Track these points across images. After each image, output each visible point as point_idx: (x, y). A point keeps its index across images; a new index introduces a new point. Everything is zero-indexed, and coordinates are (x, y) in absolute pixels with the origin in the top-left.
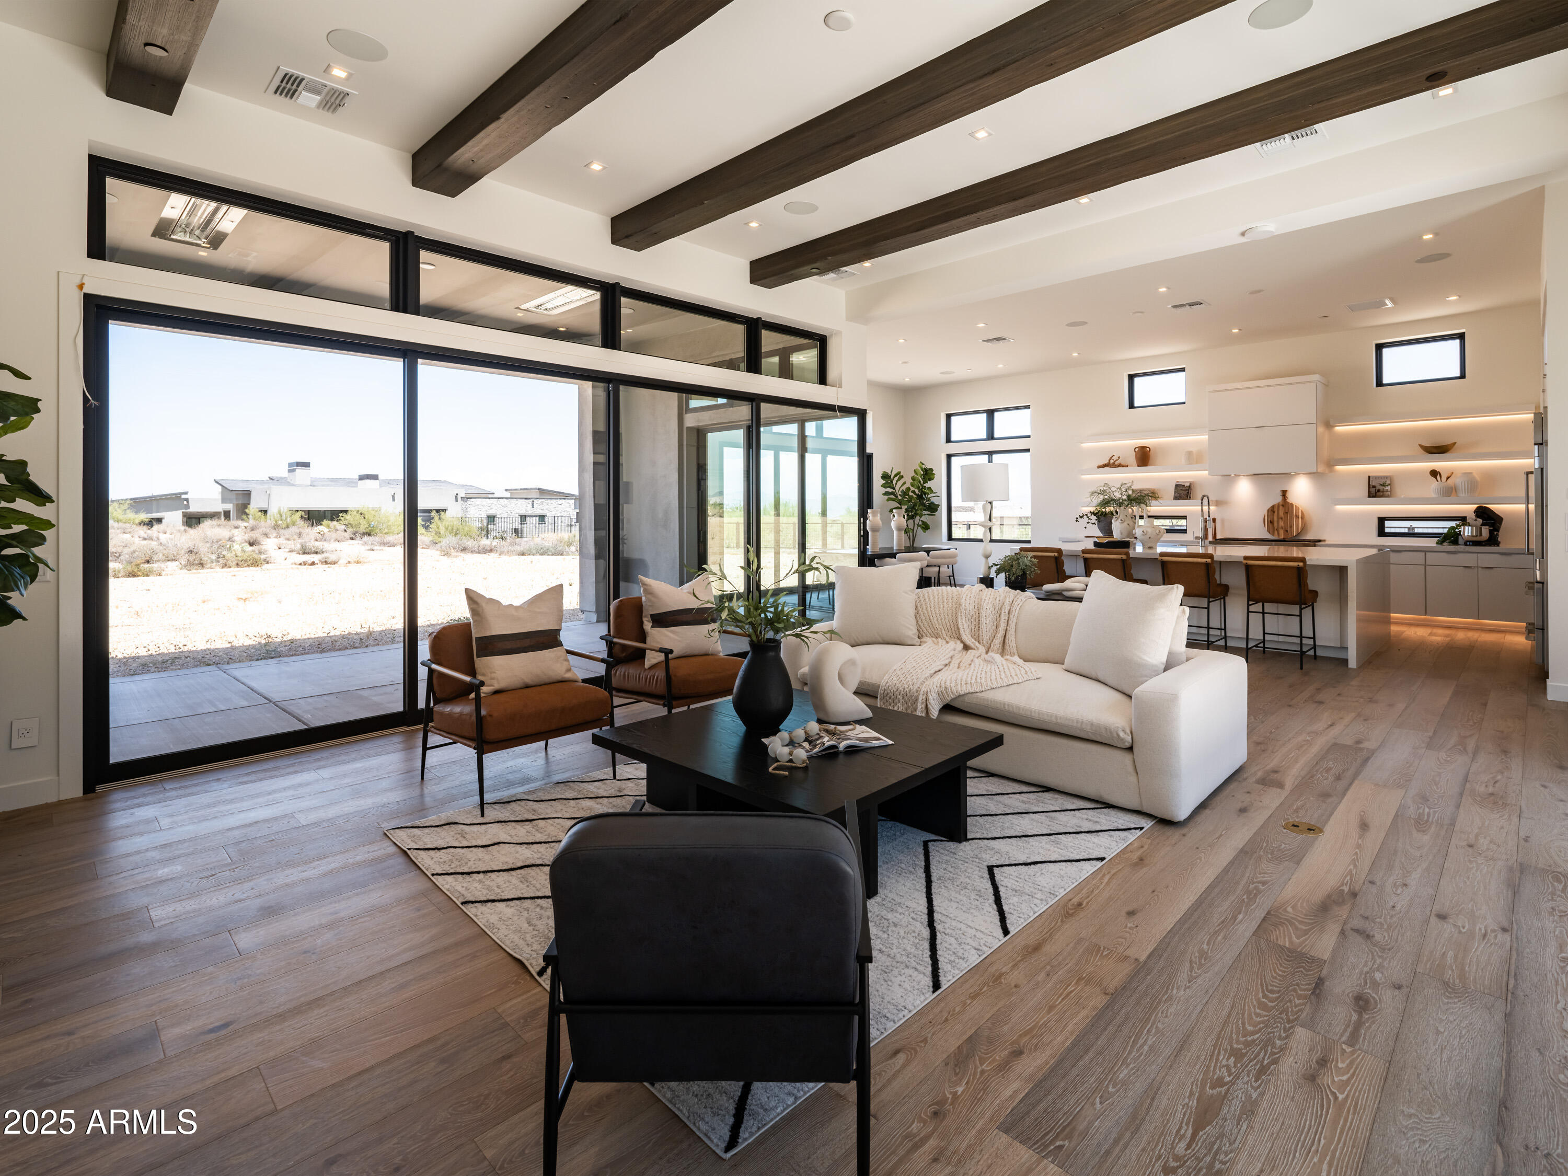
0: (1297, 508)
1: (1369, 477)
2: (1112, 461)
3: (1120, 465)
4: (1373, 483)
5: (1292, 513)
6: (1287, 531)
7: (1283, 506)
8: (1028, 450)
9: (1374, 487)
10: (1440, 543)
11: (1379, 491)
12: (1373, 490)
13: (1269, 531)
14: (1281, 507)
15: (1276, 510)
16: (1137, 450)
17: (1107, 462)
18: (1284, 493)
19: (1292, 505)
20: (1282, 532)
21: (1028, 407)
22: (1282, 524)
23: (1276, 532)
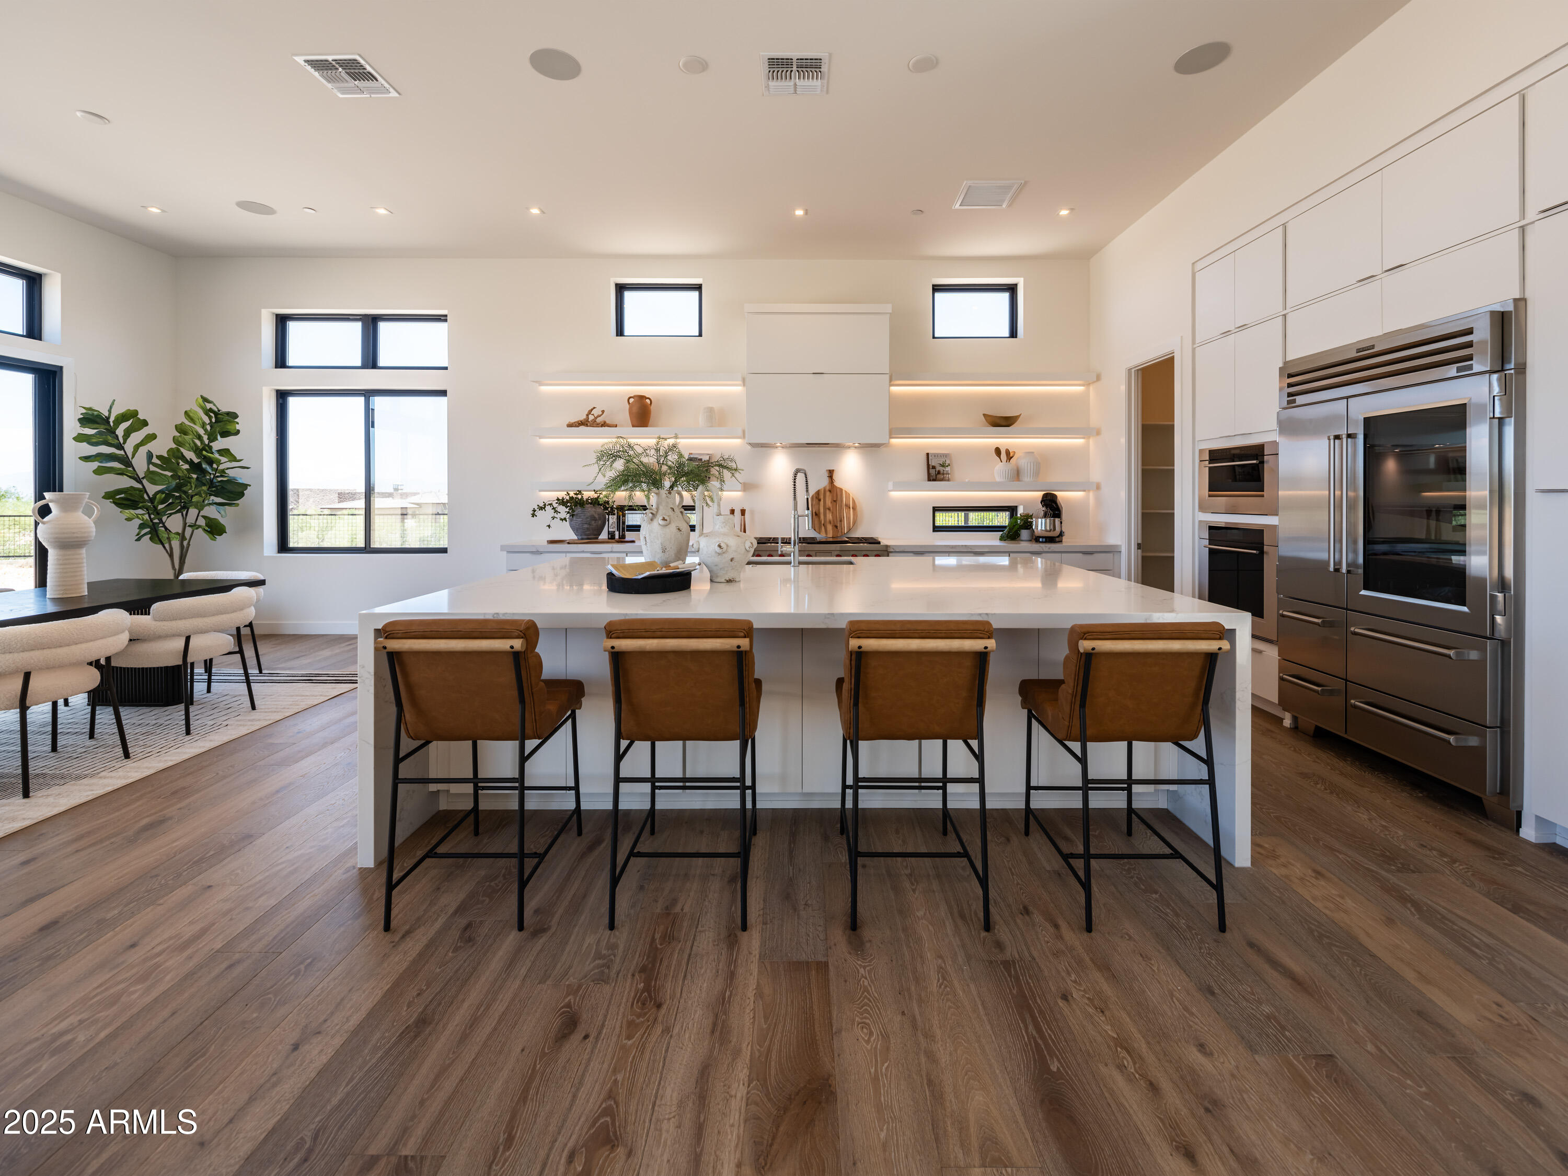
0: (848, 495)
1: (928, 454)
2: (591, 418)
3: (604, 425)
4: (932, 463)
5: (842, 501)
6: (836, 527)
7: (830, 491)
8: (443, 393)
9: (934, 467)
10: (1002, 539)
11: (939, 472)
12: (932, 472)
13: (814, 527)
14: (828, 493)
15: (822, 497)
16: (632, 400)
17: (582, 417)
18: (831, 473)
19: (841, 490)
20: (830, 527)
21: (442, 318)
22: (829, 516)
23: (823, 528)
